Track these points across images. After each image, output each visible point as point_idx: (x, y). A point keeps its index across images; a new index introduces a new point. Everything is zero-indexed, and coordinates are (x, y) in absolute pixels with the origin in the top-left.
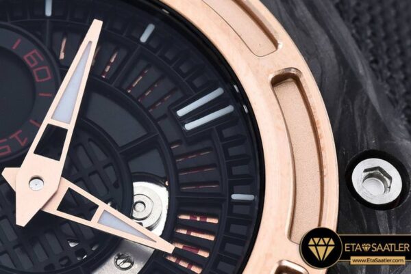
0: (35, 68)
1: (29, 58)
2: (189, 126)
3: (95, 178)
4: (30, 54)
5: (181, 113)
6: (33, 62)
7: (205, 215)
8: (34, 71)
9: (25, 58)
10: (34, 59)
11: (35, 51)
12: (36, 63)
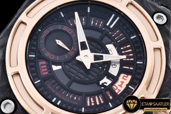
0: (67, 30)
1: (65, 29)
2: (111, 27)
3: (96, 49)
4: (64, 28)
5: (108, 24)
6: (66, 30)
7: (126, 46)
8: (68, 32)
9: (64, 29)
10: (66, 29)
11: (65, 26)
12: (67, 29)
